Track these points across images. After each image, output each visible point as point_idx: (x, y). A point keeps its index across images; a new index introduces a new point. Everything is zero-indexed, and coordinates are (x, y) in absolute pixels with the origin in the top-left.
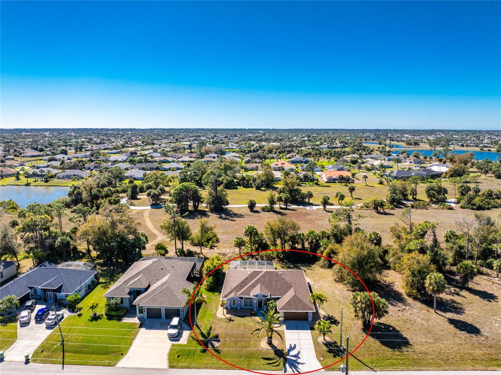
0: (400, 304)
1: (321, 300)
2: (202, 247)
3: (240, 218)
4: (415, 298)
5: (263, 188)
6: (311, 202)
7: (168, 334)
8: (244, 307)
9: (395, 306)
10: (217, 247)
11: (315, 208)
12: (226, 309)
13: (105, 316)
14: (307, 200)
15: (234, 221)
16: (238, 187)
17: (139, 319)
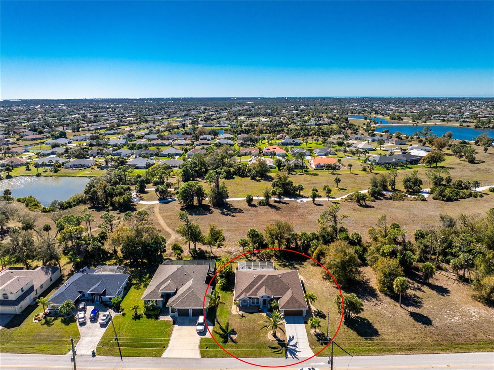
0: (373, 300)
1: (313, 299)
2: (212, 246)
3: (240, 214)
4: (386, 294)
5: (257, 178)
6: (301, 194)
7: (197, 330)
8: (252, 305)
10: (223, 245)
11: (305, 200)
13: (144, 315)
14: (298, 192)
15: (234, 216)
17: (172, 317)
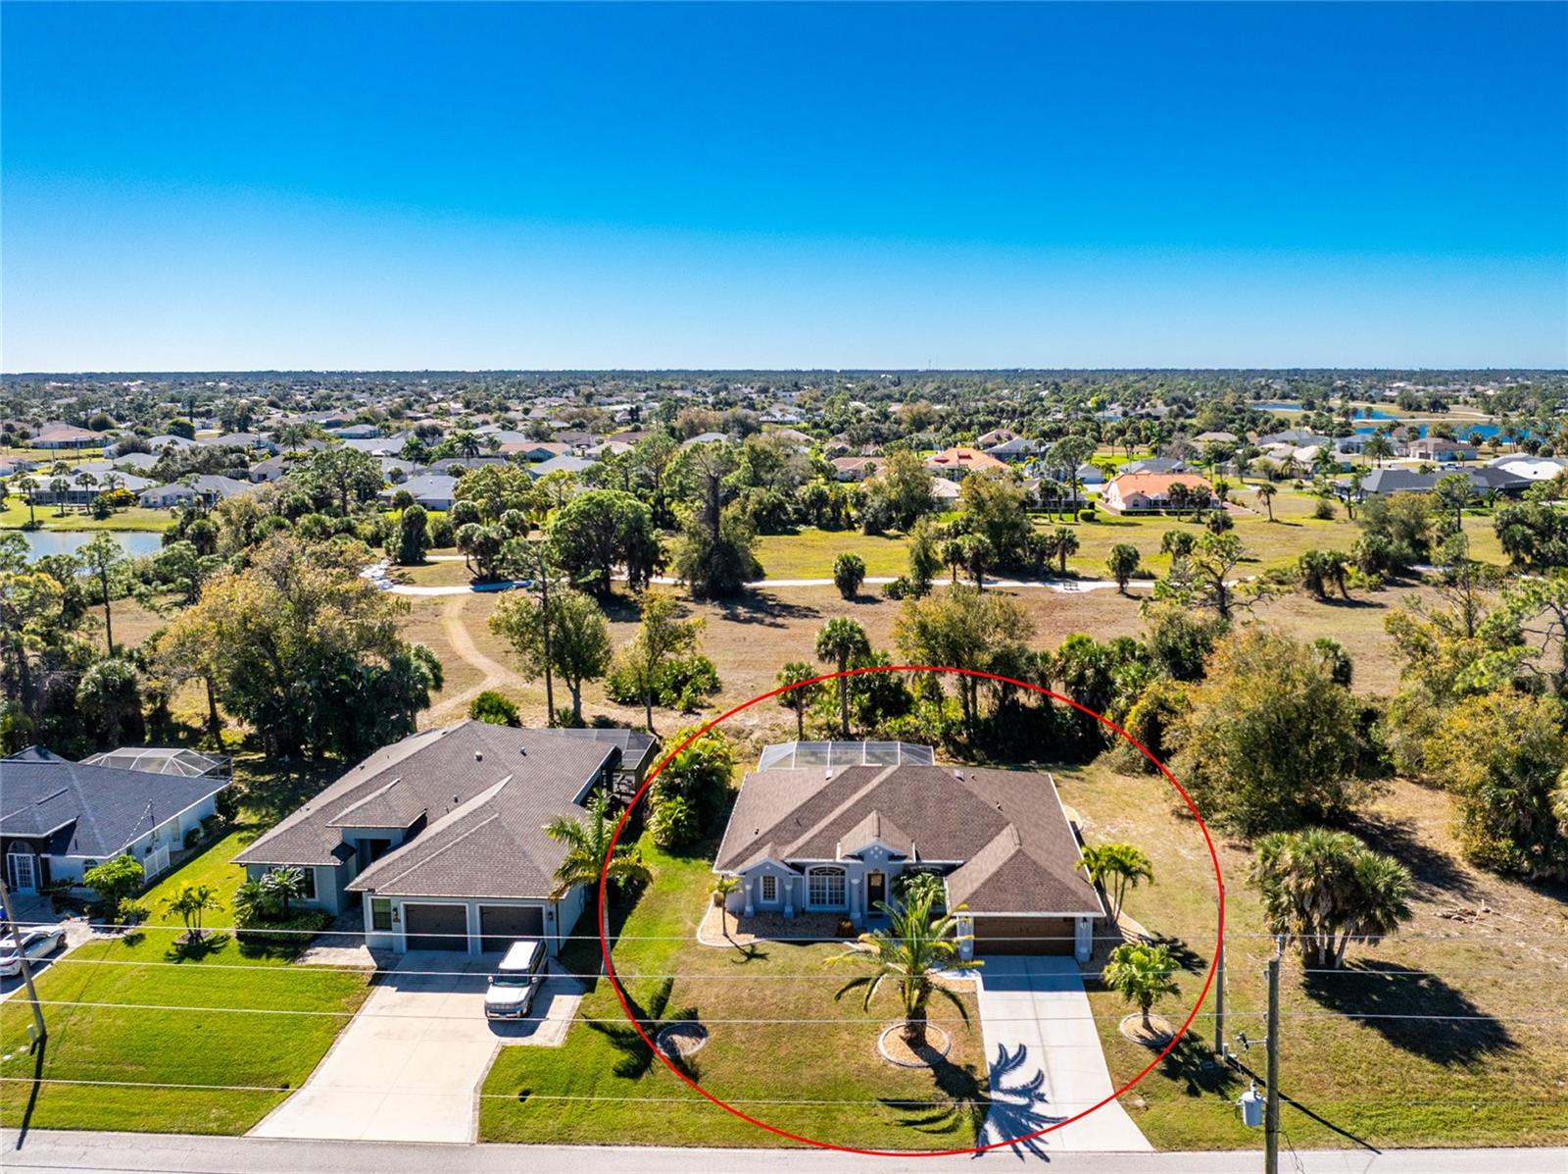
0: (1447, 896)
1: (1128, 872)
2: (653, 709)
3: (806, 620)
5: (892, 532)
6: (1069, 568)
8: (808, 908)
9: (1429, 901)
10: (711, 706)
11: (1084, 587)
12: (738, 913)
13: (234, 944)
14: (1055, 562)
15: (781, 626)
16: (801, 528)
17: (373, 950)
